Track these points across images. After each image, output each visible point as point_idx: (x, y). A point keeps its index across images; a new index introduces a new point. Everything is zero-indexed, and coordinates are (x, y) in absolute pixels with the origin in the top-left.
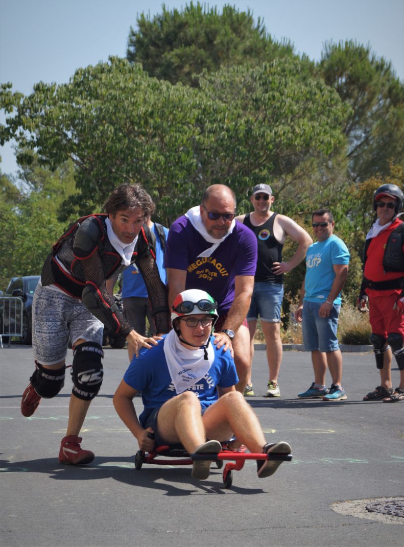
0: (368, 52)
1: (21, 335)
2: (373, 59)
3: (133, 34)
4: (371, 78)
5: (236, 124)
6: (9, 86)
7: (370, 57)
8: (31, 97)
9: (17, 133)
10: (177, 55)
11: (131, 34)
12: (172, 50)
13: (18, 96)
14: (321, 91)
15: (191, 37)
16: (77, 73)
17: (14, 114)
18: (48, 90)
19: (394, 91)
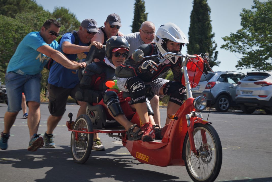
2: (70, 13)
7: (69, 13)
12: (5, 6)
19: (77, 23)
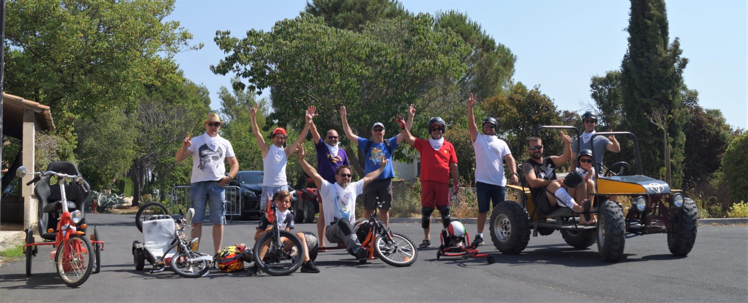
0: (466, 18)
1: (240, 214)
2: (470, 22)
3: (309, 5)
4: (471, 34)
5: (395, 58)
6: (228, 33)
7: (468, 21)
8: (245, 40)
9: (234, 66)
10: (342, 17)
11: (307, 5)
13: (235, 40)
14: (451, 35)
15: (351, 5)
16: (277, 24)
17: (231, 53)
18: (257, 35)
